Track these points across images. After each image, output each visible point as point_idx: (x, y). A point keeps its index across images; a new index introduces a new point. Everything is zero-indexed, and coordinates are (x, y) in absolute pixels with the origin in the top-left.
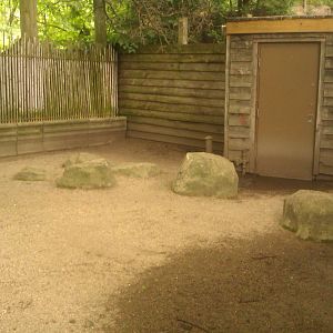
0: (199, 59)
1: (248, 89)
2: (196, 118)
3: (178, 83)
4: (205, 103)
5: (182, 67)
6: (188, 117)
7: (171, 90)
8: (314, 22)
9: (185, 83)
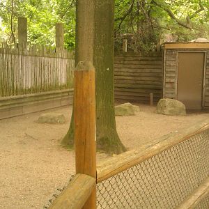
0: (135, 58)
1: (174, 72)
2: (134, 86)
3: (123, 70)
4: (139, 78)
5: (126, 62)
6: (129, 86)
7: (119, 73)
8: (202, 44)
9: (127, 70)
